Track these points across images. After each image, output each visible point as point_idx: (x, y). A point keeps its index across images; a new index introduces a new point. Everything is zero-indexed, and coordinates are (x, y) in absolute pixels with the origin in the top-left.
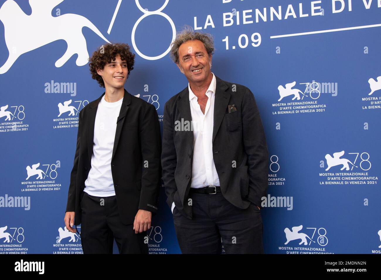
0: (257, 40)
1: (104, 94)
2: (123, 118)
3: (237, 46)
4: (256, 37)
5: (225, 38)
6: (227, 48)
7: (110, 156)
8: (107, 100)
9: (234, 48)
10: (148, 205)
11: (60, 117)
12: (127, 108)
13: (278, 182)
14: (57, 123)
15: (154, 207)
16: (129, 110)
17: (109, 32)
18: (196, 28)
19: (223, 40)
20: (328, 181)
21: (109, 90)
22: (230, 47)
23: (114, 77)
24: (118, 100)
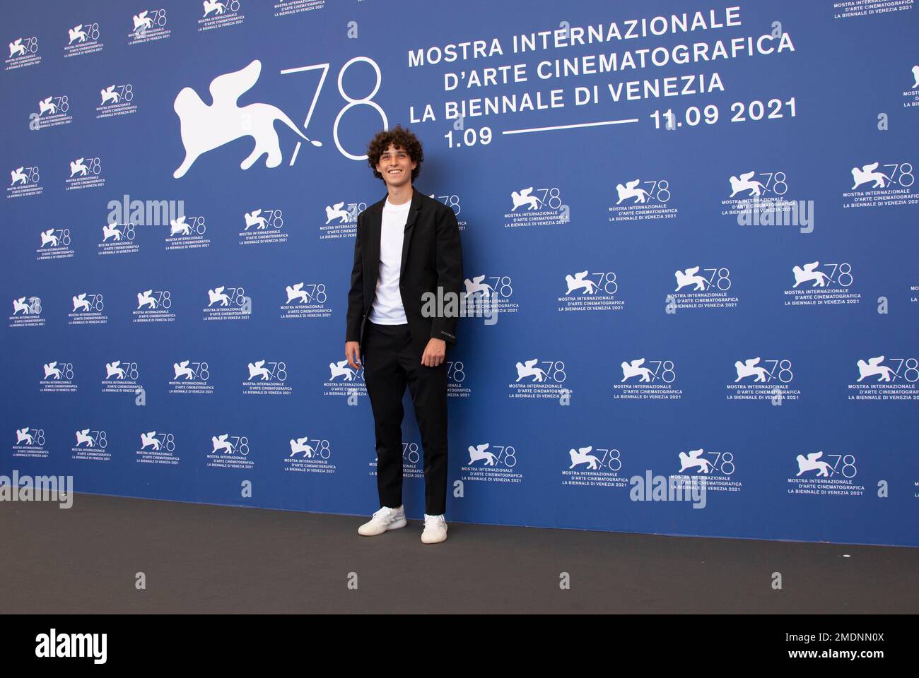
0: (487, 136)
1: (388, 194)
2: (410, 227)
3: (463, 143)
4: (486, 133)
5: (447, 133)
6: (451, 146)
7: (398, 275)
8: (392, 202)
9: (459, 145)
10: (442, 332)
11: (247, 231)
12: (417, 212)
13: (510, 308)
14: (243, 238)
15: (450, 335)
16: (419, 215)
17: (306, 125)
18: (413, 121)
19: (446, 136)
20: (568, 307)
21: (392, 190)
22: (454, 144)
23: (389, 172)
24: (405, 202)
